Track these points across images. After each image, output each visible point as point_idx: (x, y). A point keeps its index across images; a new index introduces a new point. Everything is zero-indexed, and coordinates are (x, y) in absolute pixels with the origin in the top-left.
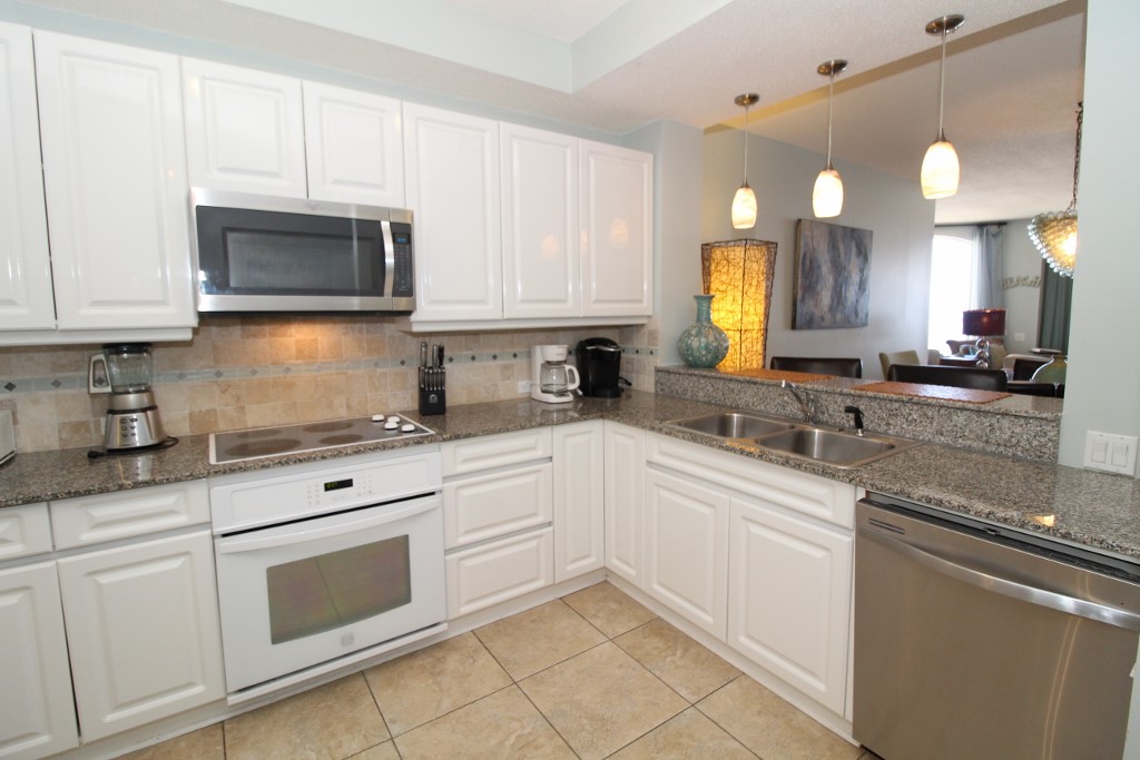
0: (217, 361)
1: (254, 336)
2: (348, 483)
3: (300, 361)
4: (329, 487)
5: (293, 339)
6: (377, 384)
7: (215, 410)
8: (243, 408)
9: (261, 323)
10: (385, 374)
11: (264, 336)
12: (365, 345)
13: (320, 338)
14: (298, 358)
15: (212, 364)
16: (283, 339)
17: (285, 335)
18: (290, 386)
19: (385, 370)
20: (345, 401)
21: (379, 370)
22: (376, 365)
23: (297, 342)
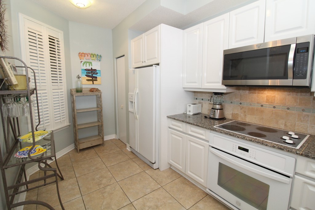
0: (241, 100)
1: (252, 93)
2: (247, 150)
3: (267, 104)
4: (240, 148)
5: (266, 95)
6: (302, 119)
7: (238, 114)
8: (246, 115)
9: (255, 90)
10: (308, 116)
11: (256, 93)
12: (298, 101)
13: (276, 96)
14: (266, 102)
15: (239, 100)
16: (262, 95)
17: (263, 94)
18: (262, 112)
19: (308, 114)
20: (284, 122)
21: (304, 113)
22: (303, 110)
23: (267, 96)
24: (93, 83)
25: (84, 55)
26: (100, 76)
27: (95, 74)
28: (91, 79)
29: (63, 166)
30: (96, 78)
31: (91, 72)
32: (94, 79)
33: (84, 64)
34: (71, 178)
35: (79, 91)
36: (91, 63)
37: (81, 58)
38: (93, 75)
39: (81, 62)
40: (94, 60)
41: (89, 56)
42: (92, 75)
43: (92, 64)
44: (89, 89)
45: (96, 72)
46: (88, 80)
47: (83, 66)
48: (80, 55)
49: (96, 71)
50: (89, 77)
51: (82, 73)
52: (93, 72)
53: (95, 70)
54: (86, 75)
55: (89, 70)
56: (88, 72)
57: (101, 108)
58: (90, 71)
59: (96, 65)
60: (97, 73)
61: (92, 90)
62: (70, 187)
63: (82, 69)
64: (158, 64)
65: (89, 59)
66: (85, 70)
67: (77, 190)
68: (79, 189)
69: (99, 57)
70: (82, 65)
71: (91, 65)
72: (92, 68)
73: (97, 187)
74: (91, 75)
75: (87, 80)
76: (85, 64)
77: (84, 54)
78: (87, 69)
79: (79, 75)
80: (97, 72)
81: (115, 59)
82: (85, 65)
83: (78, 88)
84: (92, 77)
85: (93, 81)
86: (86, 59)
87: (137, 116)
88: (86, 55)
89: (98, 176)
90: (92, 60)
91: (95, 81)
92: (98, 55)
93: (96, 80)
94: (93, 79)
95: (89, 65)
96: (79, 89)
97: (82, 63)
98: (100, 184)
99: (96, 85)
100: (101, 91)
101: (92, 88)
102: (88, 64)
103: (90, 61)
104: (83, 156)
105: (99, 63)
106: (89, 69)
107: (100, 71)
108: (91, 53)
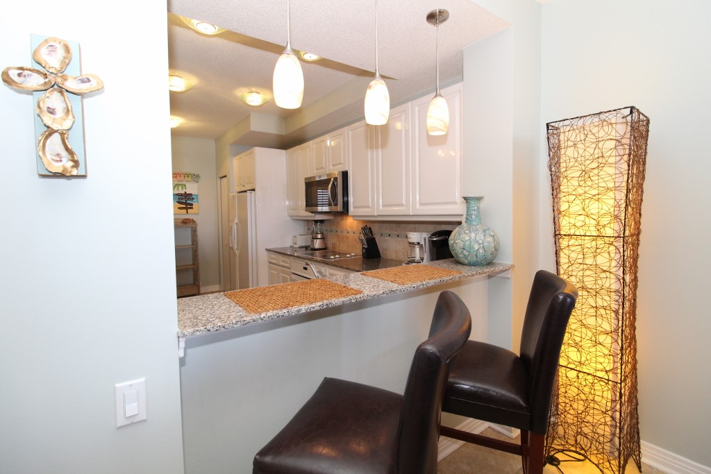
24: (187, 212)
25: (175, 175)
26: (197, 202)
27: (190, 200)
28: (185, 206)
30: (192, 205)
31: (184, 197)
32: (188, 206)
36: (185, 185)
38: (188, 202)
40: (189, 181)
41: (182, 176)
42: (186, 201)
43: (186, 187)
44: (181, 221)
45: (191, 198)
46: (180, 208)
50: (182, 204)
52: (187, 197)
53: (191, 195)
54: (177, 202)
55: (181, 195)
56: (180, 198)
57: (197, 245)
59: (191, 188)
60: (193, 199)
61: (186, 221)
64: (254, 190)
65: (182, 181)
66: (177, 195)
69: (196, 178)
71: (184, 188)
72: (185, 192)
74: (184, 201)
78: (179, 194)
80: (193, 197)
81: (219, 180)
82: (176, 188)
84: (185, 203)
85: (186, 209)
86: (179, 181)
87: (237, 252)
88: (177, 175)
90: (186, 181)
92: (194, 174)
93: (192, 208)
95: (182, 189)
99: (191, 215)
100: (197, 222)
101: (185, 219)
102: (180, 187)
103: (184, 183)
105: (196, 185)
107: (197, 195)
108: (184, 172)
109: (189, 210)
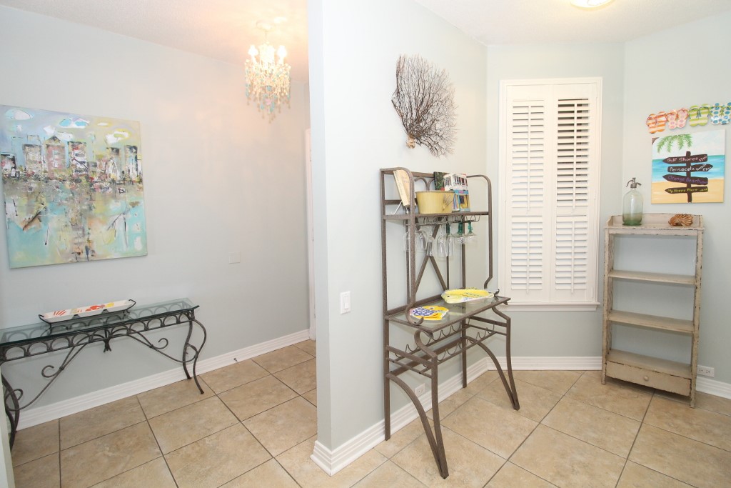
24: (690, 200)
25: (663, 119)
26: (723, 173)
27: (701, 170)
28: (685, 185)
29: (545, 388)
30: (705, 181)
31: (685, 165)
32: (693, 186)
33: (660, 147)
34: (531, 416)
35: (633, 221)
36: (688, 137)
37: (653, 130)
38: (693, 174)
39: (654, 140)
40: (703, 125)
41: (683, 116)
42: (688, 173)
43: (692, 139)
44: (669, 219)
45: (705, 163)
46: (671, 191)
47: (659, 150)
48: (650, 122)
49: (706, 160)
50: (678, 181)
51: (654, 170)
52: (692, 164)
53: (703, 157)
54: (666, 177)
55: (678, 160)
56: (674, 167)
58: (683, 162)
60: (709, 166)
61: (677, 221)
62: (511, 429)
63: (654, 161)
65: (682, 127)
66: (665, 161)
67: (513, 444)
68: (517, 446)
69: (721, 113)
70: (656, 148)
71: (685, 144)
72: (688, 153)
73: (551, 474)
74: (684, 174)
75: (667, 190)
76: (666, 143)
77: (666, 115)
78: (672, 158)
79: (635, 179)
80: (710, 162)
82: (664, 147)
83: (629, 214)
84: (688, 180)
85: (689, 191)
86: (672, 129)
88: (670, 117)
89: (579, 458)
90: (693, 126)
91: (698, 191)
92: (717, 104)
93: (705, 189)
94: (689, 186)
95: (681, 145)
96: (632, 217)
97: (657, 142)
98: (561, 476)
101: (678, 216)
102: (675, 143)
103: (686, 131)
104: (603, 397)
105: (719, 131)
106: (678, 158)
107: (722, 157)
108: (688, 107)
109: (694, 195)
